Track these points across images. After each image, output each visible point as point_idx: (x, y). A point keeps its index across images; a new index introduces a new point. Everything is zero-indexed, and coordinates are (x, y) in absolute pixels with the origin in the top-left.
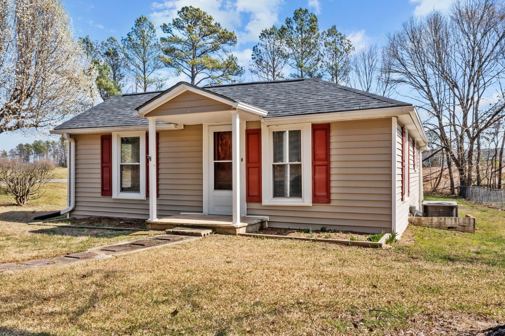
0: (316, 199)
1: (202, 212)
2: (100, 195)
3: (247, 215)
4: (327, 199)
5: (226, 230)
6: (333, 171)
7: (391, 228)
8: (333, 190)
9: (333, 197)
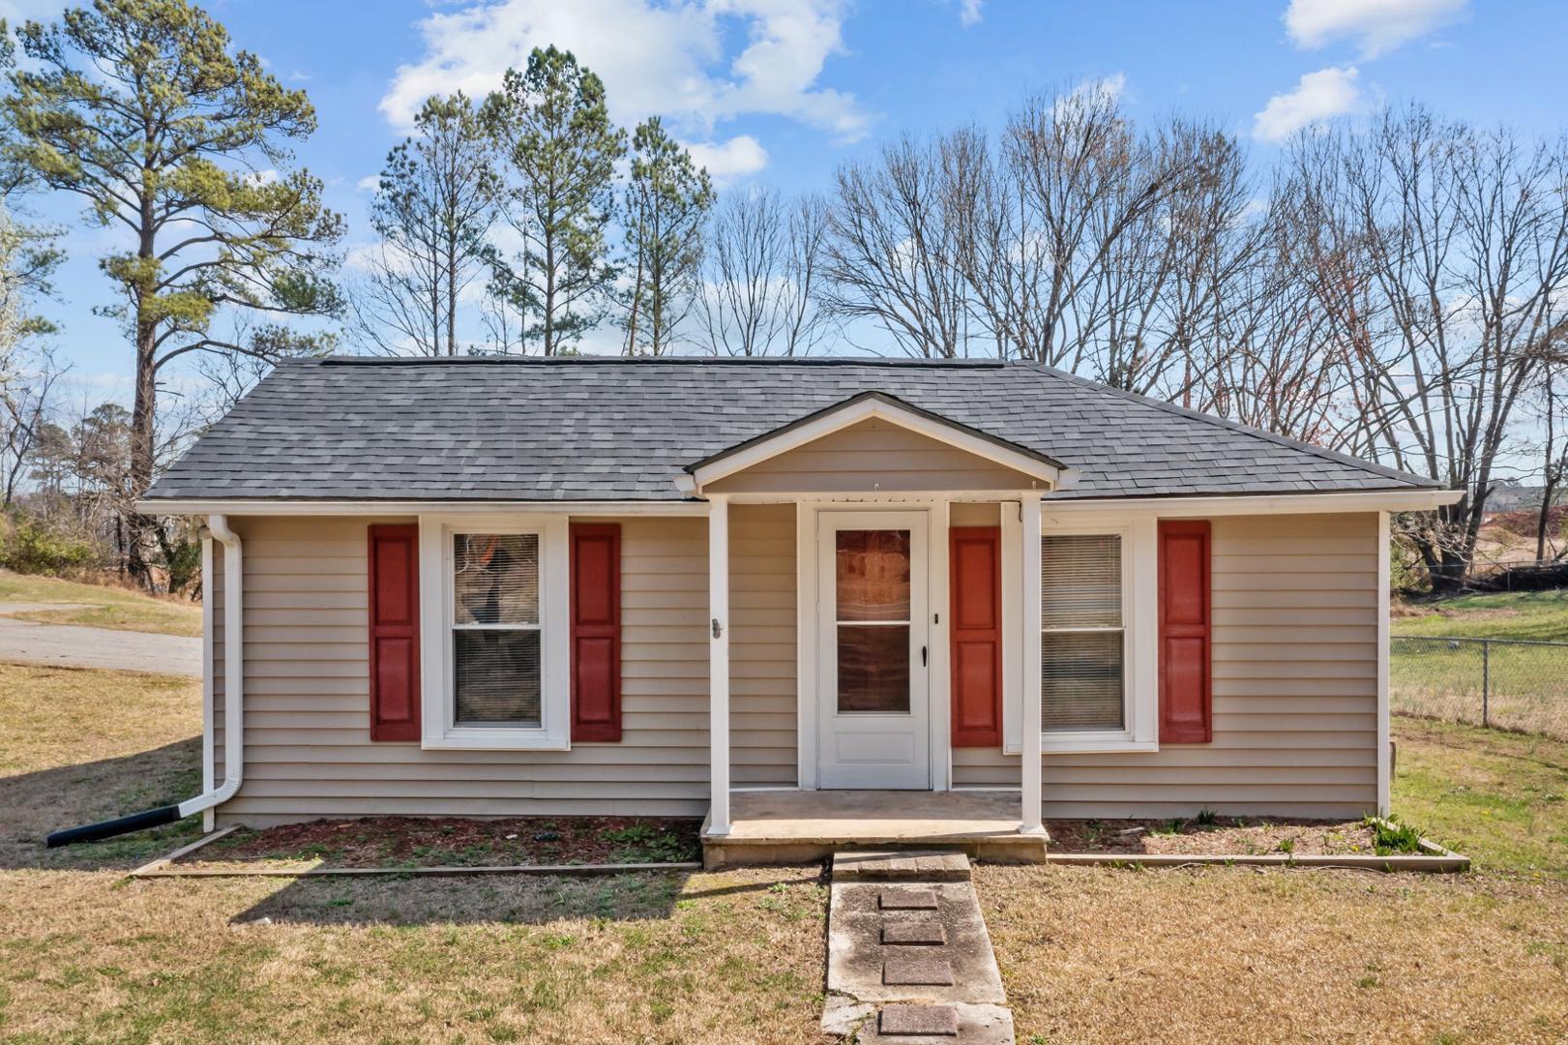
0: (1170, 732)
1: (795, 784)
2: (364, 738)
3: (955, 784)
4: (1202, 732)
5: (1010, 852)
6: (1218, 654)
7: (1376, 804)
8: (1218, 707)
9: (1218, 724)
